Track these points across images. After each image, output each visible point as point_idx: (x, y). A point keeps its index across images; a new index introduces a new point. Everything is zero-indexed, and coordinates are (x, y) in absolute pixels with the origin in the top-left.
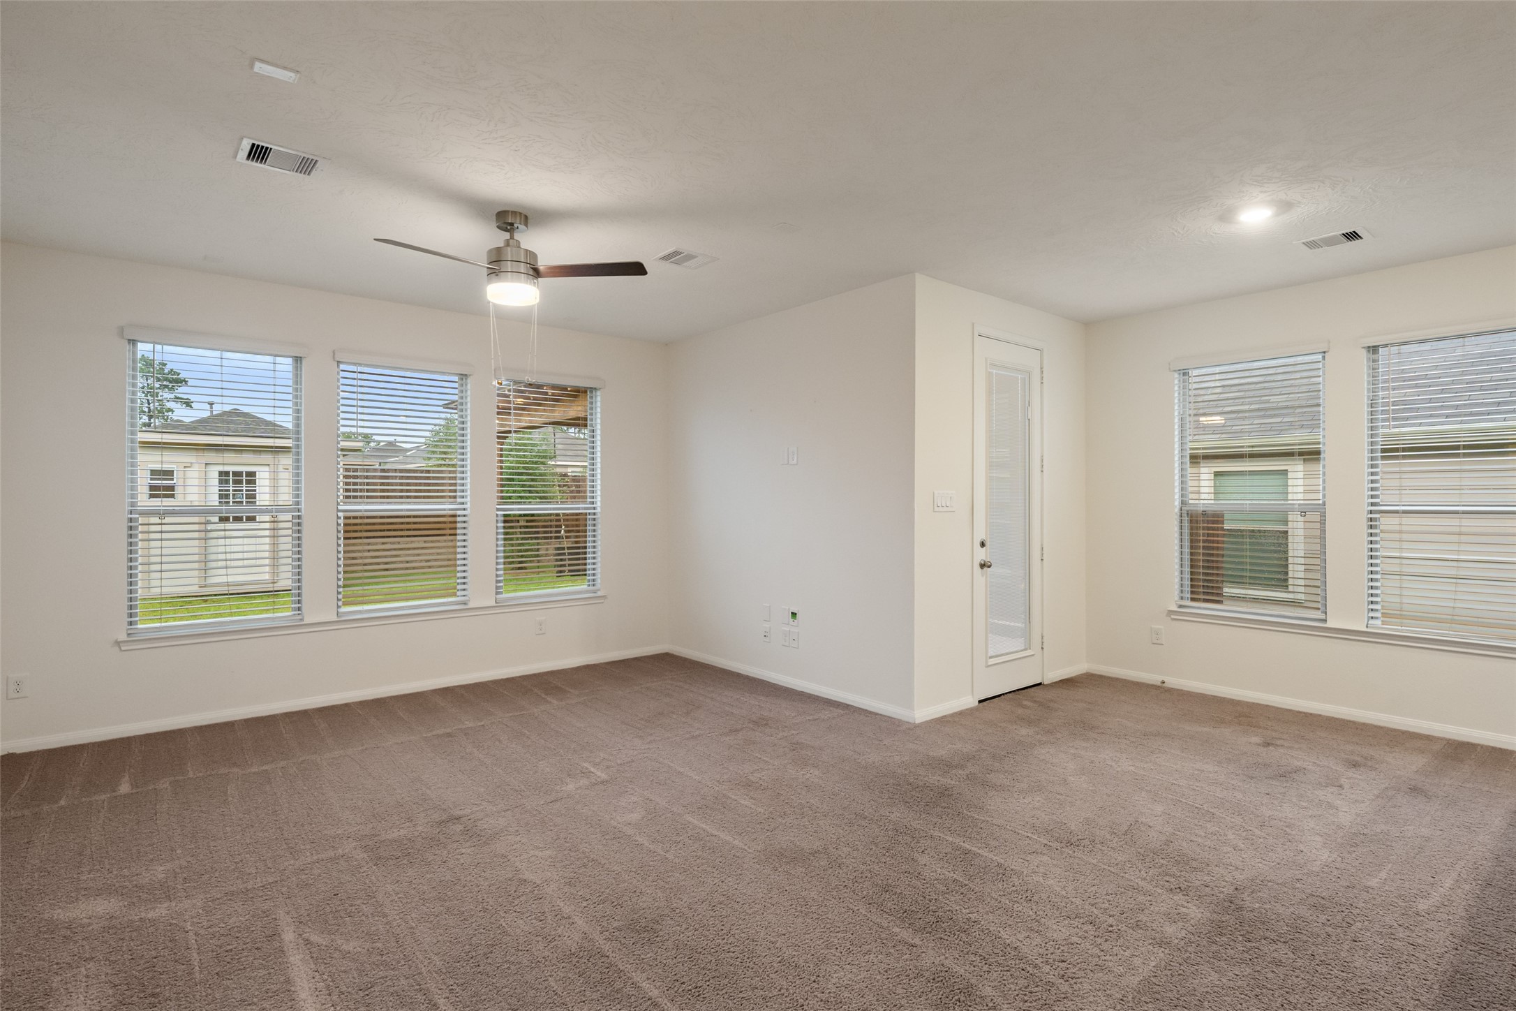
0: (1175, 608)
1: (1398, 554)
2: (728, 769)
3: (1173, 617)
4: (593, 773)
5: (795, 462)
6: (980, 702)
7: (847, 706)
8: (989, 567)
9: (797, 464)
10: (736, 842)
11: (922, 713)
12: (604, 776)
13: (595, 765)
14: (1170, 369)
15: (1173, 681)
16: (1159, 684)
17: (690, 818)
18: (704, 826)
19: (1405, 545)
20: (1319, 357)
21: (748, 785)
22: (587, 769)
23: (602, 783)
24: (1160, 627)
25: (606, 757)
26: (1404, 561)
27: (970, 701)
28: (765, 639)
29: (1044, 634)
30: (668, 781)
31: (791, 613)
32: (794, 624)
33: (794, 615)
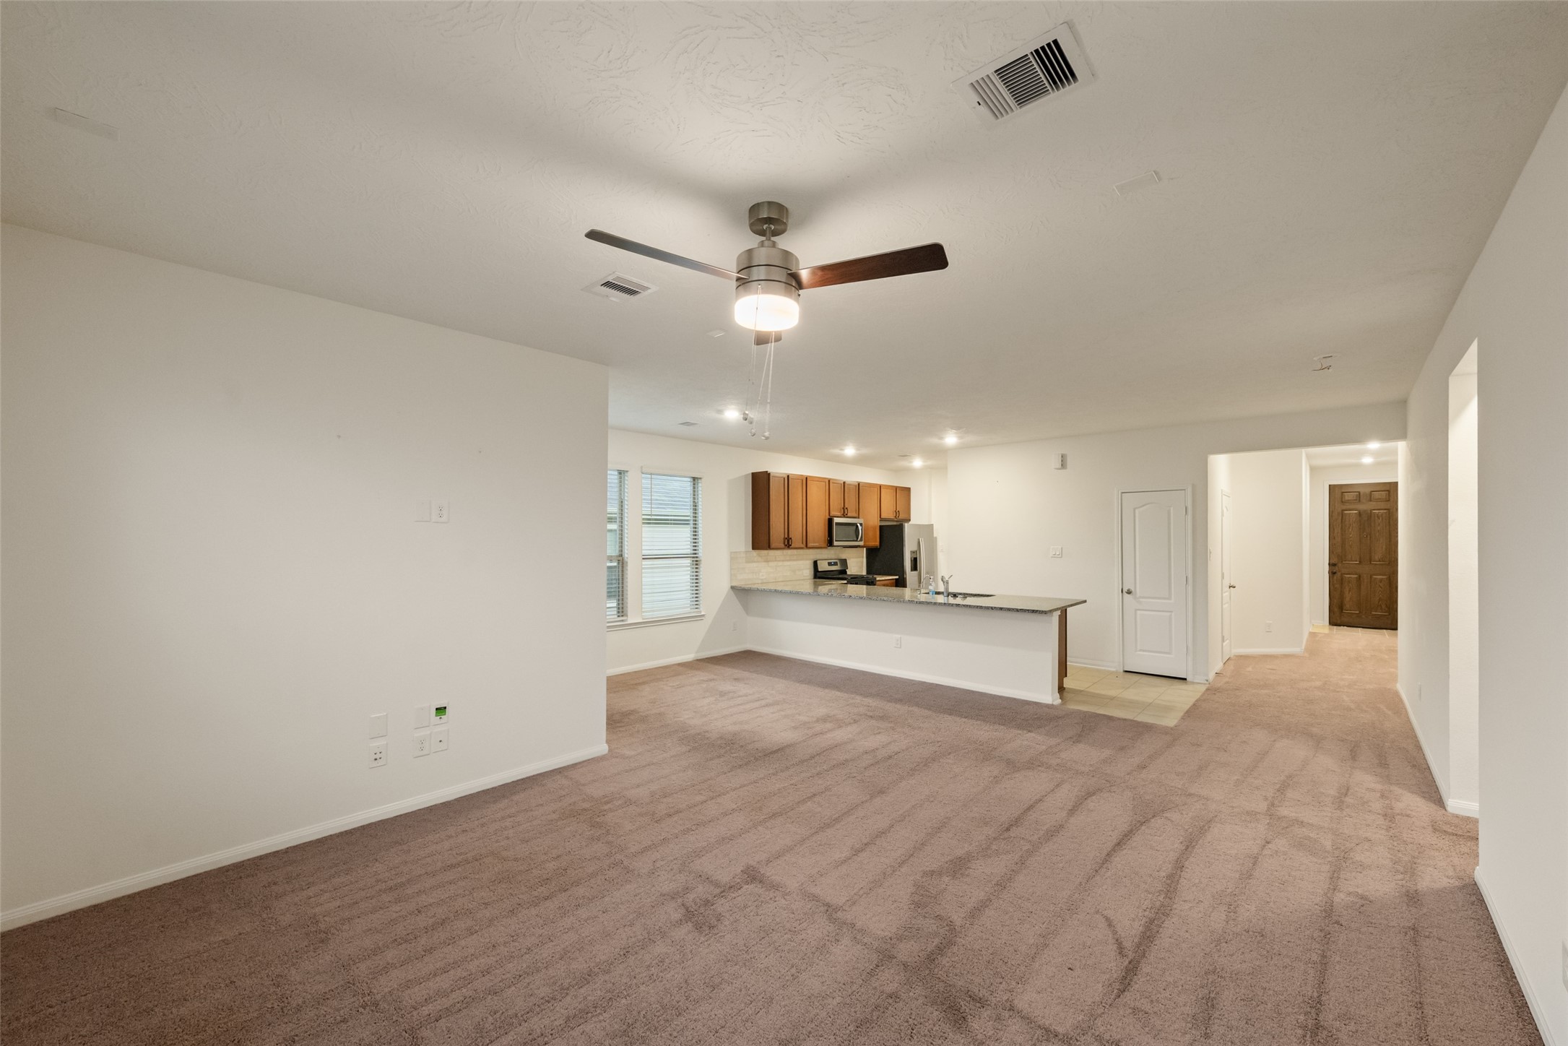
1: (649, 580)
19: (652, 575)
20: (617, 473)
28: (375, 763)
31: (437, 709)
32: (442, 721)
33: (441, 710)
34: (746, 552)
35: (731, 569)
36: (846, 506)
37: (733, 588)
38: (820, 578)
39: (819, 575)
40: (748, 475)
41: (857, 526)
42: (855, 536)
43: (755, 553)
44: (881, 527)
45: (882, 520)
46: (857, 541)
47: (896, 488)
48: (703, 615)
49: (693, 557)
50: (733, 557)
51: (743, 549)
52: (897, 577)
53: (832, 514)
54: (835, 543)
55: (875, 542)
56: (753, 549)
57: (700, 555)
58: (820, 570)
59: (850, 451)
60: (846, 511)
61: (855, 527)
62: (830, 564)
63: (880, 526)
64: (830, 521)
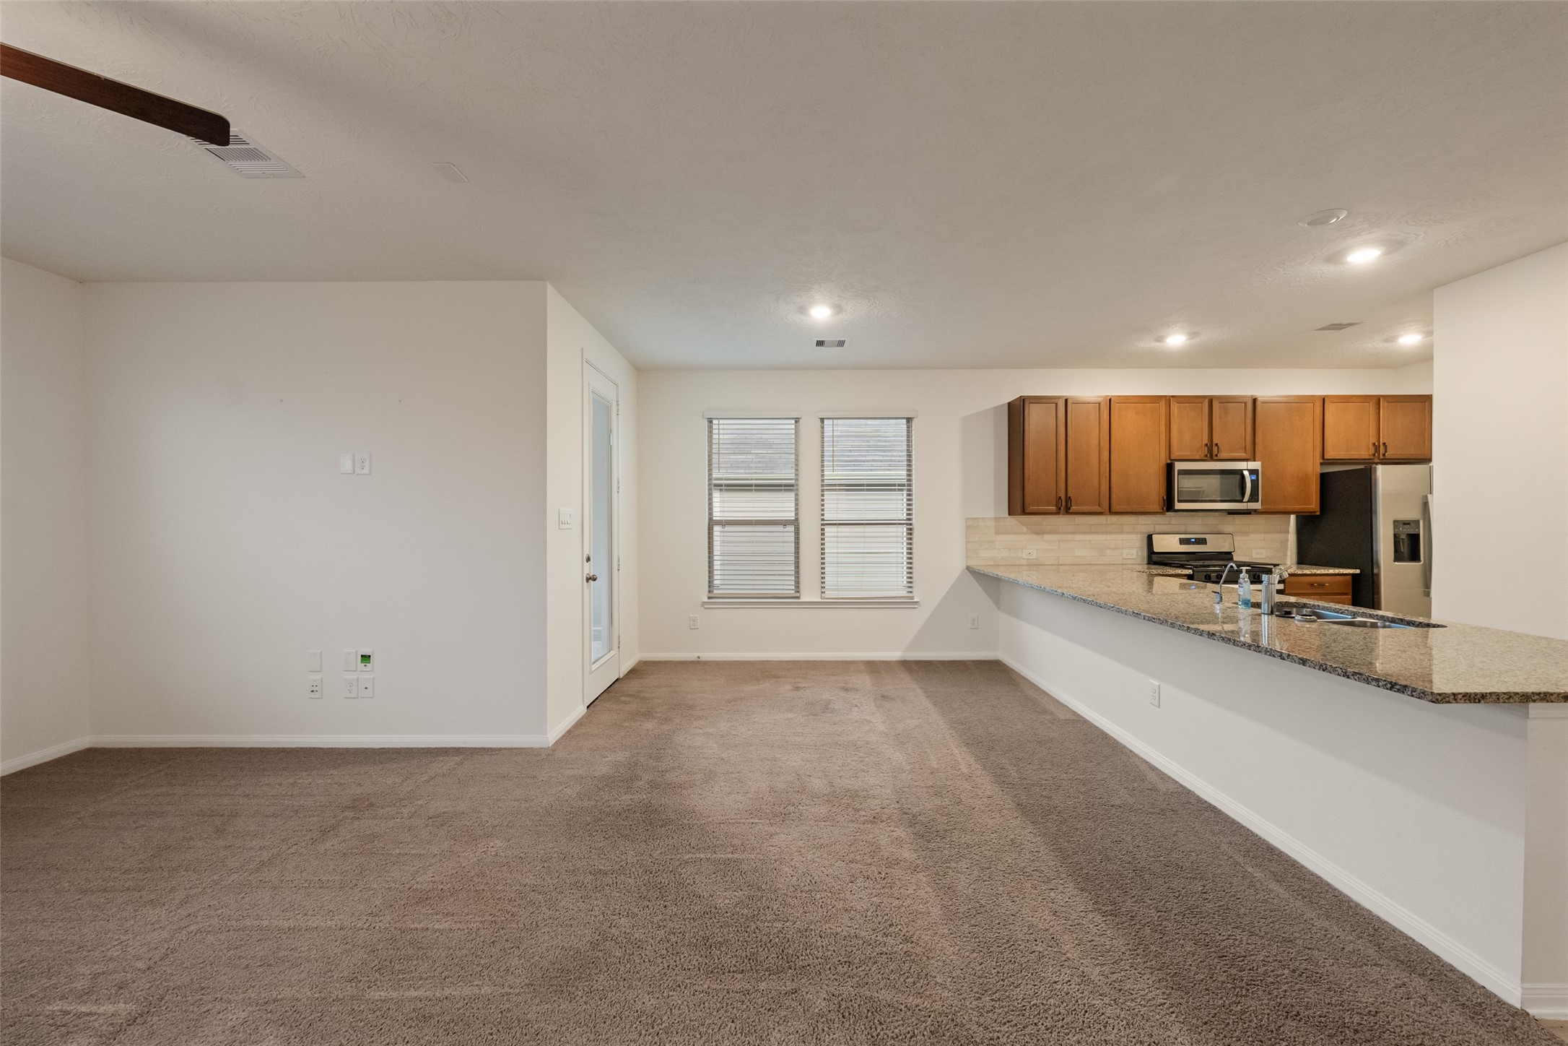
0: (706, 600)
1: (836, 551)
2: (369, 889)
3: (706, 606)
4: (90, 1014)
5: (366, 470)
6: (588, 707)
7: (457, 751)
8: (595, 580)
9: (370, 474)
10: (486, 990)
11: (553, 734)
12: (124, 1008)
13: (83, 996)
14: (703, 416)
15: (706, 656)
16: (696, 659)
17: (377, 995)
18: (413, 993)
19: (840, 545)
20: (793, 421)
21: (423, 898)
22: (66, 1013)
23: (132, 1021)
24: (696, 615)
25: (99, 968)
26: (839, 555)
27: (581, 710)
28: (313, 695)
29: (620, 635)
30: (281, 954)
31: (362, 656)
32: (367, 669)
33: (366, 658)
34: (997, 519)
35: (967, 542)
36: (1215, 442)
37: (968, 568)
38: (1156, 563)
39: (1157, 560)
40: (997, 409)
41: (1243, 477)
42: (1238, 492)
43: (1013, 521)
44: (1324, 477)
45: (1325, 462)
46: (1241, 501)
47: (1378, 400)
48: (917, 602)
49: (907, 524)
50: (971, 526)
51: (990, 513)
52: (1358, 571)
53: (1175, 455)
54: (1178, 506)
55: (1314, 505)
56: (1009, 515)
57: (913, 522)
58: (1155, 551)
59: (1176, 340)
60: (1215, 449)
61: (1238, 477)
62: (1182, 541)
63: (1322, 475)
64: (1170, 467)
